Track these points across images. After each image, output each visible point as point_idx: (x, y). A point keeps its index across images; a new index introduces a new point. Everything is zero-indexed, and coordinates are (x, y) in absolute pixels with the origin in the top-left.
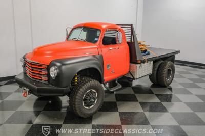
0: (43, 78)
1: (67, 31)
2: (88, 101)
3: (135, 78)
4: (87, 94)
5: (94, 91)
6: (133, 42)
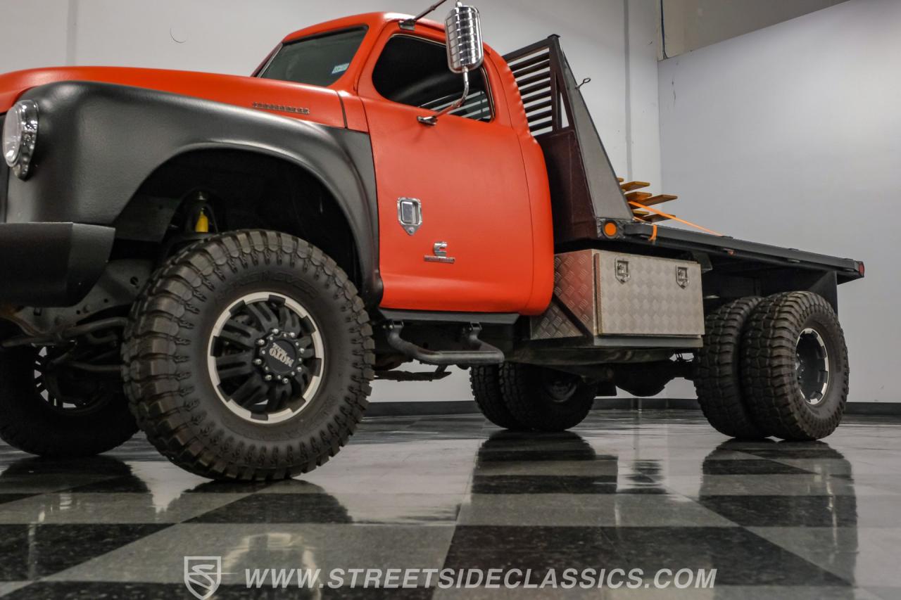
2: (246, 357)
3: (595, 334)
4: (241, 310)
5: (303, 312)
6: (565, 123)
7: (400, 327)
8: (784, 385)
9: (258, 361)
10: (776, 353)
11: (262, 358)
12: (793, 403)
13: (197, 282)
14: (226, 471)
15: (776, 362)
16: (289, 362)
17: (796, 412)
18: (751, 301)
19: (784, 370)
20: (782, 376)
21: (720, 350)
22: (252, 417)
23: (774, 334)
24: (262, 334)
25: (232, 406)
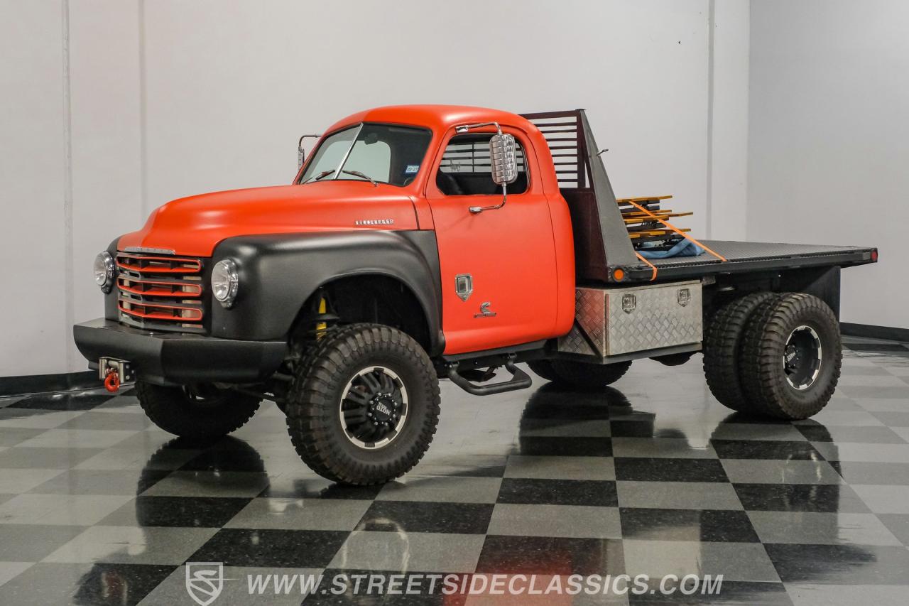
0: (187, 314)
1: (301, 151)
2: (363, 411)
3: (604, 355)
4: (358, 381)
5: (394, 375)
6: (588, 185)
7: (456, 365)
8: (769, 379)
9: (370, 414)
10: (765, 352)
11: (373, 412)
12: (778, 394)
13: (334, 371)
14: (352, 481)
15: (764, 361)
16: (388, 412)
17: (781, 400)
18: (757, 298)
19: (770, 368)
20: (768, 372)
21: (724, 343)
22: (366, 446)
23: (764, 337)
24: (371, 396)
25: (354, 440)
